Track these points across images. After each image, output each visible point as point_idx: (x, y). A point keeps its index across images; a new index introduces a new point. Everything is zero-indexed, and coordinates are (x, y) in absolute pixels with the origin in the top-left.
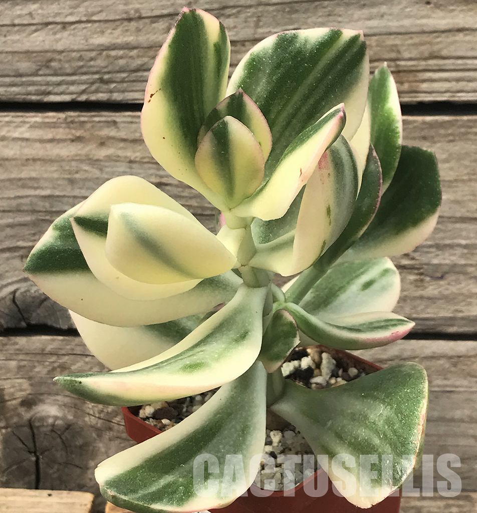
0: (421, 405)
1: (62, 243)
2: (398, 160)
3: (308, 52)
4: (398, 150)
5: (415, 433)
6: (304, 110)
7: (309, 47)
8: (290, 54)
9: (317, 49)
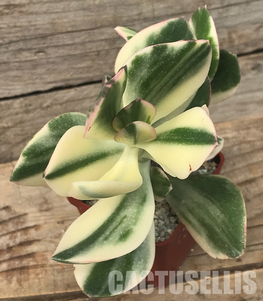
0: (244, 220)
1: (30, 162)
2: (217, 68)
3: (174, 56)
4: (217, 63)
5: (242, 237)
6: (171, 82)
7: (174, 52)
8: (162, 58)
9: (180, 54)
